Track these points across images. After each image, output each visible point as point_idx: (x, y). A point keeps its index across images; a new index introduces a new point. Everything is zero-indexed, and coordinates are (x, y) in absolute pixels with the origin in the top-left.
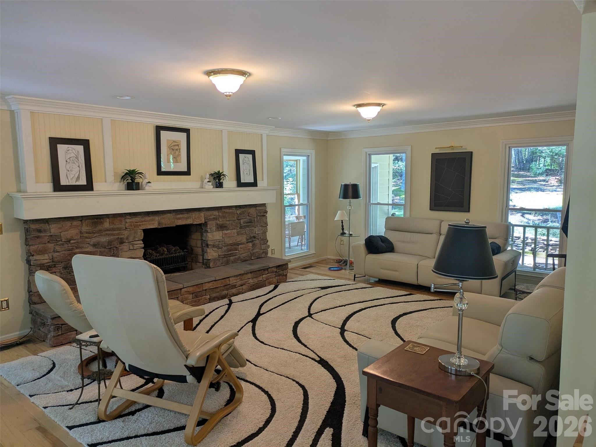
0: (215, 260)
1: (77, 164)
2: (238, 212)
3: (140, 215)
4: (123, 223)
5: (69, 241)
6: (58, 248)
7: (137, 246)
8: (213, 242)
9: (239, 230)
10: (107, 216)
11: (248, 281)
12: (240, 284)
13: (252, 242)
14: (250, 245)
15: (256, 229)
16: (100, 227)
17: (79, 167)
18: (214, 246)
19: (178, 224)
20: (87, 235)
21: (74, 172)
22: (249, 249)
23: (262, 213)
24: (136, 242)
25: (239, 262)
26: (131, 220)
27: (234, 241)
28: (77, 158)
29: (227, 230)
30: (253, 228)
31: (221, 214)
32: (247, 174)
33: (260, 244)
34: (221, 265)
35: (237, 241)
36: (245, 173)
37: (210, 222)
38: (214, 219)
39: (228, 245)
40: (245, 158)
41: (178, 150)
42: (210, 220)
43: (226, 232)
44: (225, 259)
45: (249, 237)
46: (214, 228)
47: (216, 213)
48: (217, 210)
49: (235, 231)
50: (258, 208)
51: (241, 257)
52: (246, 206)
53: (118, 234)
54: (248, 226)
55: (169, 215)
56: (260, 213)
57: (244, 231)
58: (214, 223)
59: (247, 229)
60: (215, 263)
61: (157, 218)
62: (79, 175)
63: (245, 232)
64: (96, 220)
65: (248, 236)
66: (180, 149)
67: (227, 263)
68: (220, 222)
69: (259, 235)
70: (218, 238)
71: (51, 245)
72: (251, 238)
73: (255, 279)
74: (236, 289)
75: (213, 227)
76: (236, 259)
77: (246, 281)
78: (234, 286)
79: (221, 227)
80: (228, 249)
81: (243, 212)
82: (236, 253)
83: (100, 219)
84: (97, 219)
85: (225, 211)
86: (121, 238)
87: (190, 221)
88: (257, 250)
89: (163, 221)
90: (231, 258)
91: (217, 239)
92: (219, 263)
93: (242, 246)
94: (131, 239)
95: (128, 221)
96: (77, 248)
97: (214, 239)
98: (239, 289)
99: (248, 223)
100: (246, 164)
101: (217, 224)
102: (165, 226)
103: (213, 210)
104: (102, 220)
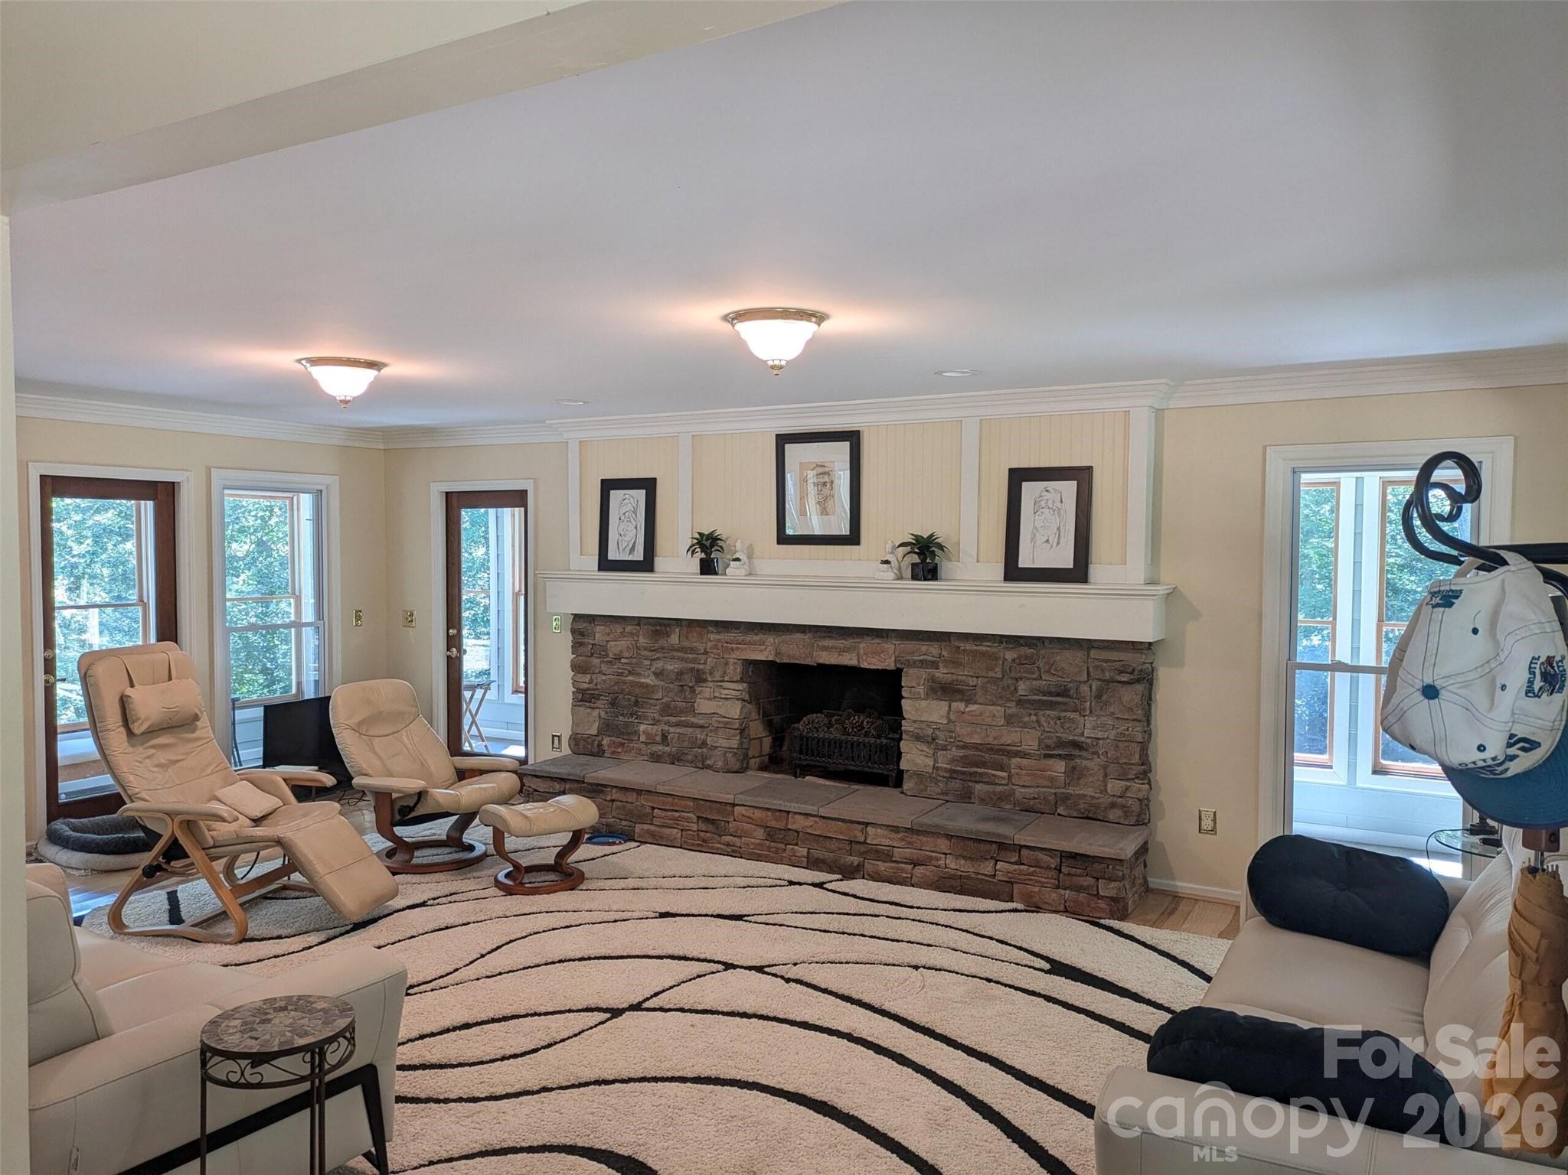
0: (919, 776)
1: (634, 522)
2: (1010, 655)
3: (736, 629)
4: (705, 640)
5: (618, 658)
6: (604, 668)
7: (727, 692)
8: (916, 725)
9: (1014, 710)
10: (678, 622)
11: (937, 859)
12: (908, 856)
13: (1069, 757)
14: (1060, 766)
15: (1090, 722)
16: (662, 642)
17: (636, 528)
18: (918, 738)
19: (821, 661)
20: (646, 653)
21: (627, 539)
22: (1052, 779)
23: (1107, 673)
24: (725, 685)
25: (1008, 807)
26: (718, 637)
27: (990, 740)
28: (635, 512)
29: (969, 701)
30: (1072, 715)
31: (945, 653)
32: (1047, 541)
33: (1106, 775)
34: (938, 796)
35: (1002, 742)
36: (1040, 539)
37: (911, 671)
38: (923, 664)
39: (965, 747)
40: (1045, 493)
41: (828, 485)
42: (912, 664)
43: (960, 706)
44: (956, 785)
45: (1055, 739)
46: (921, 690)
47: (933, 650)
48: (938, 641)
49: (998, 710)
50: (1093, 653)
51: (1017, 795)
52: (1041, 640)
53: (694, 661)
54: (1051, 705)
55: (799, 636)
56: (1103, 671)
57: (1034, 718)
58: (923, 673)
59: (1048, 712)
60: (922, 787)
61: (770, 639)
62: (635, 543)
63: (1037, 721)
64: (658, 628)
65: (1049, 738)
66: (832, 482)
67: (966, 797)
68: (942, 673)
69: (1101, 742)
70: (934, 718)
71: (596, 661)
72: (1061, 744)
73: (962, 862)
74: (892, 865)
75: (919, 685)
76: (994, 793)
77: (931, 857)
78: (888, 857)
79: (946, 691)
80: (965, 757)
81: (1026, 657)
82: (994, 775)
83: (665, 626)
84: (660, 627)
85: (959, 647)
86: (698, 670)
87: (851, 659)
88: (1089, 791)
89: (783, 649)
90: (978, 787)
91: (930, 720)
92: (934, 789)
93: (1025, 762)
94: (717, 676)
95: (712, 636)
96: (630, 673)
97: (922, 719)
98: (902, 870)
99: (1050, 694)
100: (1046, 511)
101: (933, 679)
102: (788, 661)
103: (922, 640)
104: (668, 629)
